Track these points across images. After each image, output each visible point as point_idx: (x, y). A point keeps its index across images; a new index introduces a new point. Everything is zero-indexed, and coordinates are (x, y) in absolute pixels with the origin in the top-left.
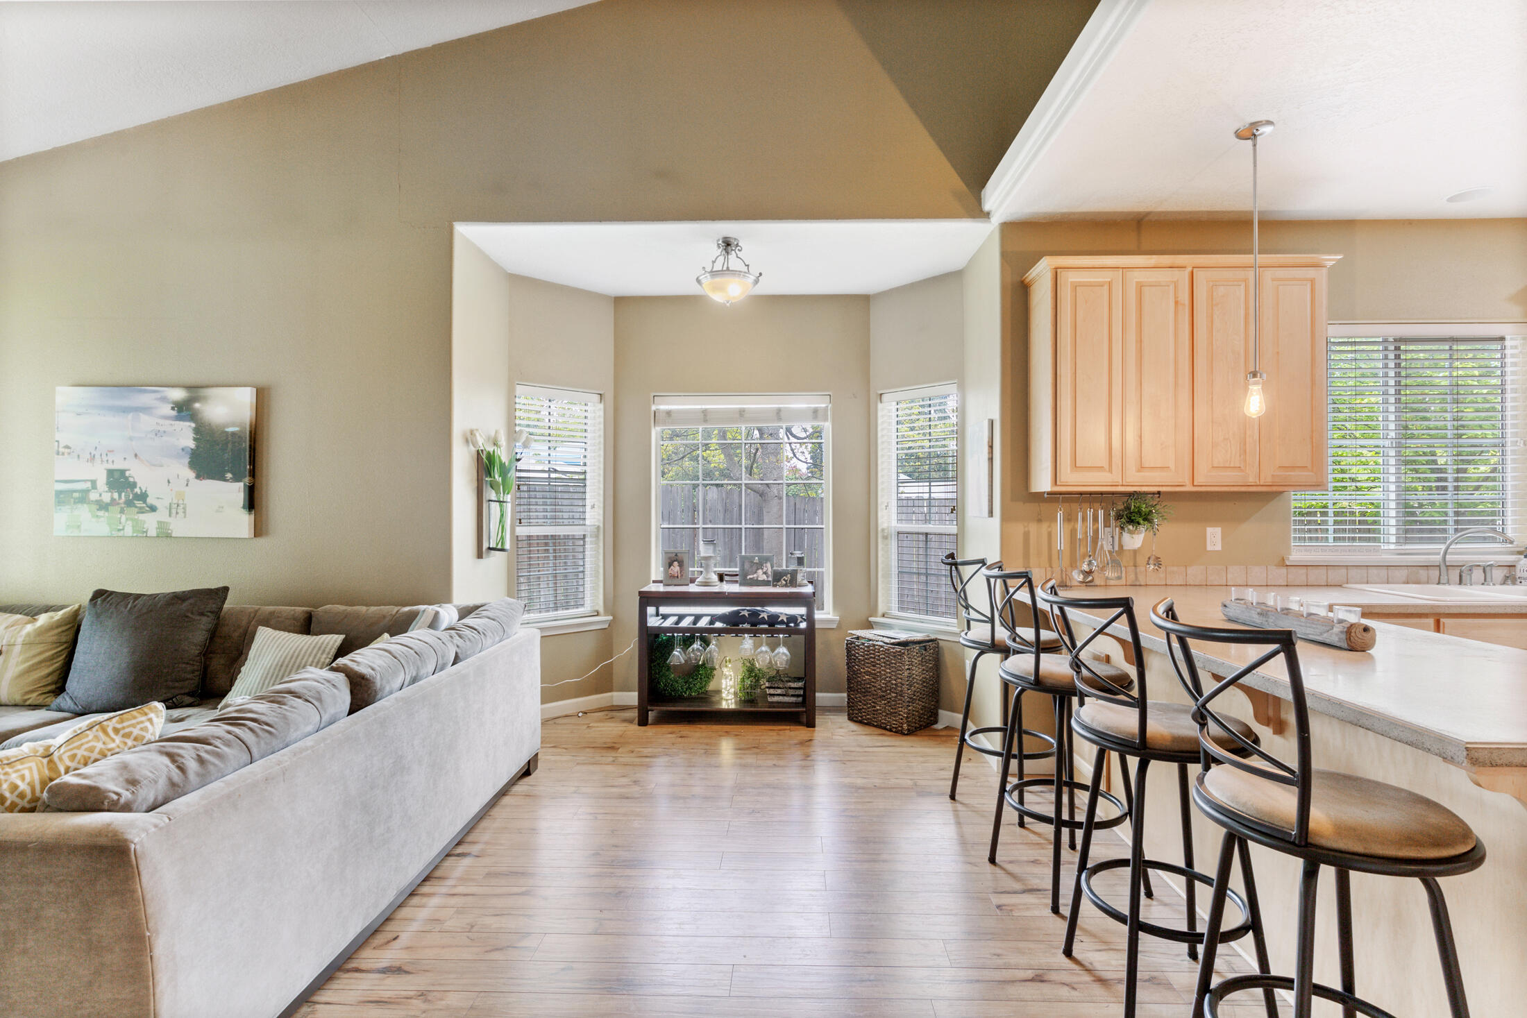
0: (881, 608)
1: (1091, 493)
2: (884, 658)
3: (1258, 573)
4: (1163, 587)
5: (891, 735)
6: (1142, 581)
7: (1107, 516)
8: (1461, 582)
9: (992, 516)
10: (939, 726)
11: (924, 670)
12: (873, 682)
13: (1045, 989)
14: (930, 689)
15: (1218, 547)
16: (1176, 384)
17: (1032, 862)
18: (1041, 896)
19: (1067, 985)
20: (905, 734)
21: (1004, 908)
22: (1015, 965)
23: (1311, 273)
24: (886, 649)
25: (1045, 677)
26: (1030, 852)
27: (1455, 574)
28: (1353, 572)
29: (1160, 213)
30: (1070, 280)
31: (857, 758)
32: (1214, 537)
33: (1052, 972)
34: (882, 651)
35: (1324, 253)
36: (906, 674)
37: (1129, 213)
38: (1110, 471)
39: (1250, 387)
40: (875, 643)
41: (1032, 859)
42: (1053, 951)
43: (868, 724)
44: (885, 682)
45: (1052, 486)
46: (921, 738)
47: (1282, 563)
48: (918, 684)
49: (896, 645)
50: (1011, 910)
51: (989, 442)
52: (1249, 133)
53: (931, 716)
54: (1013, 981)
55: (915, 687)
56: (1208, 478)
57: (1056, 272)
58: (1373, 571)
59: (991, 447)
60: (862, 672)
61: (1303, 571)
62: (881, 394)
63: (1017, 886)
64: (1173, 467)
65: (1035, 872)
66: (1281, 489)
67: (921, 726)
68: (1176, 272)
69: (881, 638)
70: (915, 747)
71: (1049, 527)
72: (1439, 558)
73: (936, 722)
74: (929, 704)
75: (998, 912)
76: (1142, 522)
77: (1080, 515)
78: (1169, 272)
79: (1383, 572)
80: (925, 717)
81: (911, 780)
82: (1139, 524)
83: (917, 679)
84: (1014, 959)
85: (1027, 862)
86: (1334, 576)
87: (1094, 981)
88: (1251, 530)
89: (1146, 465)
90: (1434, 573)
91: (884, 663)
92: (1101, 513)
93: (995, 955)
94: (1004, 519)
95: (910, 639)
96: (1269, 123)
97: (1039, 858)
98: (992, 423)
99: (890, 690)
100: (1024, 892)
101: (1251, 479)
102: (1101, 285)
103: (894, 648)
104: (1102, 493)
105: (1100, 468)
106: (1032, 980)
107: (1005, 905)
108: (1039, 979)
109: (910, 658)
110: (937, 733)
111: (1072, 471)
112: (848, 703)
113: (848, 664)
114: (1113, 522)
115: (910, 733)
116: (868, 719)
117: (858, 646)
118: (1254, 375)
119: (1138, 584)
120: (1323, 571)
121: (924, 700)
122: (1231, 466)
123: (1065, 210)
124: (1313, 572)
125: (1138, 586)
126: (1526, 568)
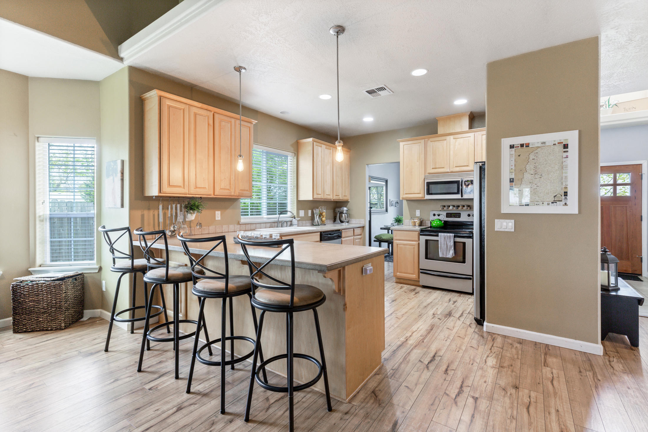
0: (38, 262)
1: (174, 197)
2: (46, 290)
3: (231, 228)
5: (53, 333)
7: (181, 207)
8: (282, 227)
9: (123, 207)
10: (85, 319)
11: (75, 291)
12: (37, 305)
13: (184, 411)
14: (79, 300)
15: (220, 219)
16: (208, 156)
17: (159, 363)
18: (168, 375)
19: (192, 404)
20: (63, 329)
21: (152, 388)
22: (167, 409)
23: (249, 124)
24: (48, 284)
25: (172, 277)
26: (156, 359)
27: (280, 224)
28: (258, 225)
29: (200, 87)
30: (167, 103)
31: (30, 353)
32: (218, 215)
33: (184, 403)
34: (45, 286)
35: (253, 119)
36: (64, 295)
37: (189, 83)
38: (184, 188)
39: (239, 160)
40: (37, 282)
41: (159, 361)
42: (182, 394)
43: (33, 331)
44: (47, 303)
45: (159, 193)
46: (74, 328)
47: (239, 223)
48: (71, 299)
49: (56, 280)
50: (157, 388)
51: (121, 171)
52: (238, 69)
53: (79, 315)
54: (168, 417)
55: (69, 302)
56: (219, 192)
57: (160, 98)
58: (262, 225)
59: (122, 173)
60: (27, 301)
61: (244, 226)
62: (37, 138)
63: (156, 376)
64: (207, 187)
65: (163, 366)
66: (239, 197)
67: (73, 322)
68: (209, 112)
69: (43, 279)
70: (73, 334)
71: (154, 212)
72: (277, 219)
73: (82, 317)
74: (78, 309)
75: (151, 391)
76: (196, 209)
77: (170, 206)
78: (205, 111)
80: (76, 316)
81: (76, 351)
82: (195, 210)
83: (71, 297)
84: (165, 408)
85: (156, 364)
86: (253, 227)
87: (202, 396)
88: (229, 212)
89: (198, 186)
90: (276, 224)
91: (46, 292)
92: (178, 206)
93: (156, 410)
94: (131, 208)
95: (66, 275)
96: (245, 69)
97: (162, 360)
98: (123, 162)
99: (51, 307)
100: (160, 377)
101: (233, 194)
102: (180, 109)
103: (54, 283)
104: (179, 197)
105: (180, 187)
106: (177, 411)
107: (152, 387)
108: (179, 409)
109: (66, 286)
110: (85, 323)
111: (167, 187)
112: (13, 323)
113: (13, 299)
114: (183, 209)
115: (66, 327)
116: (32, 328)
117: (23, 286)
118: (240, 156)
120: (249, 225)
121: (75, 307)
122: (226, 188)
123: (163, 72)
124: (247, 226)
125: (192, 235)
126: (295, 221)
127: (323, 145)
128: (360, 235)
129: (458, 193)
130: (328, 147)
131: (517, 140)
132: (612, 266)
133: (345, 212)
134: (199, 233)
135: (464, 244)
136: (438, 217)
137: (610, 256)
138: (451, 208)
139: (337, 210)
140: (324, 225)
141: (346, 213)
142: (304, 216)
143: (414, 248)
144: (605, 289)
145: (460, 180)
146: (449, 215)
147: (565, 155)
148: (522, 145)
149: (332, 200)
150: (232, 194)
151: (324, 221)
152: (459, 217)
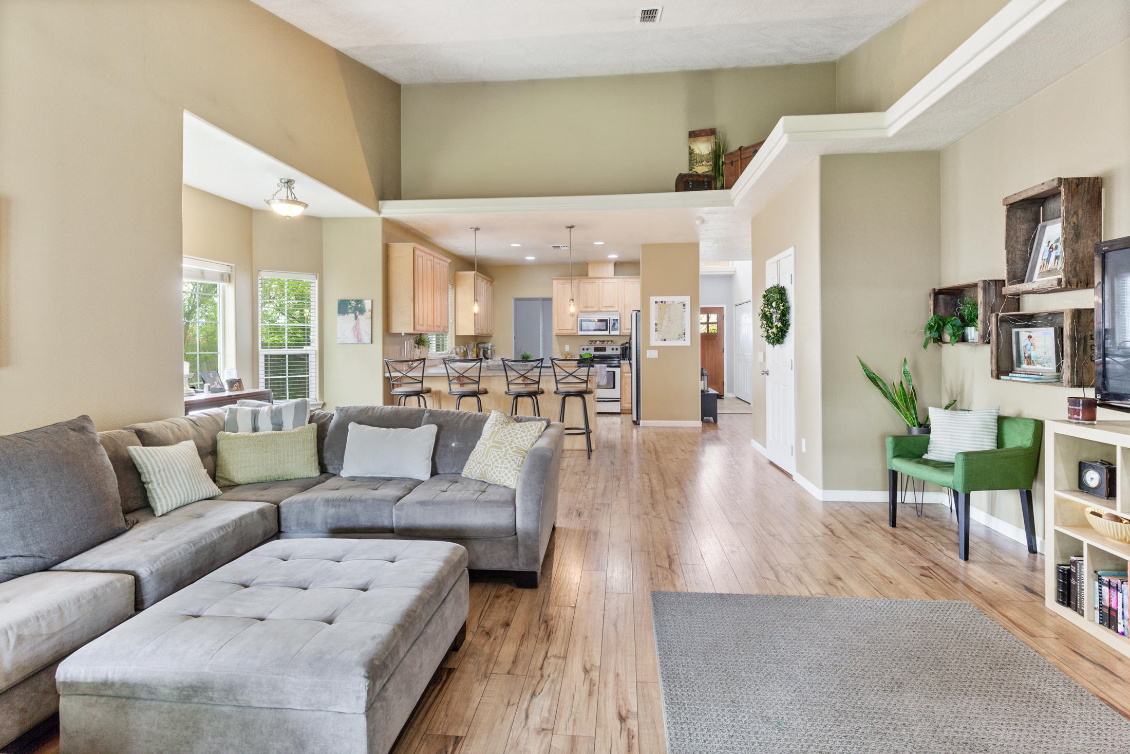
7: (413, 342)
9: (372, 343)
45: (400, 331)
52: (473, 229)
57: (414, 249)
59: (372, 312)
62: (259, 271)
77: (406, 342)
98: (372, 302)
101: (441, 330)
111: (418, 325)
129: (606, 330)
131: (659, 299)
132: (706, 378)
133: (490, 348)
135: (614, 372)
136: (587, 351)
137: (705, 372)
138: (598, 342)
144: (702, 391)
145: (608, 318)
146: (596, 349)
147: (684, 310)
148: (662, 302)
152: (605, 351)
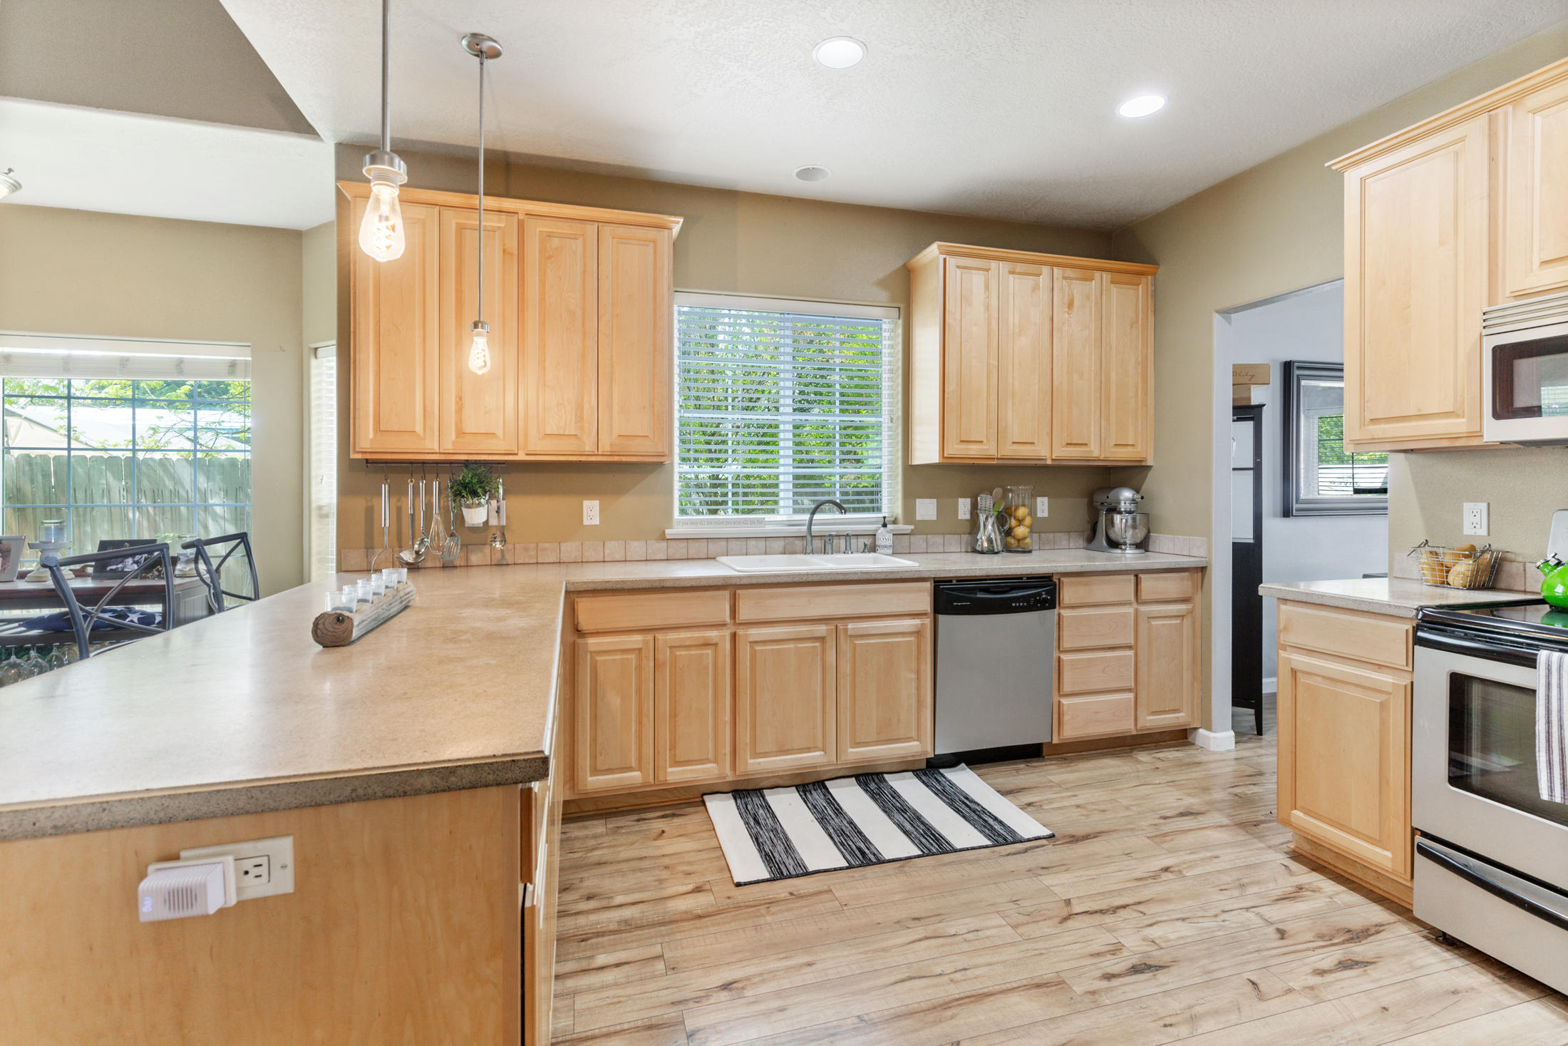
3: (637, 548)
4: (535, 566)
6: (509, 559)
7: (442, 488)
8: (824, 552)
15: (596, 521)
23: (652, 233)
28: (734, 545)
32: (591, 511)
47: (663, 537)
56: (541, 446)
58: (752, 543)
61: (684, 544)
62: (316, 349)
64: (499, 434)
72: (806, 528)
77: (410, 487)
79: (762, 544)
82: (479, 496)
88: (629, 503)
89: (467, 429)
90: (804, 543)
92: (435, 484)
101: (589, 447)
105: (411, 433)
111: (374, 435)
114: (448, 495)
119: (505, 563)
120: (704, 543)
122: (567, 433)
124: (692, 545)
125: (508, 565)
126: (885, 537)
127: (993, 264)
128: (1184, 600)
130: (1020, 267)
133: (1123, 507)
134: (527, 561)
139: (1100, 498)
140: (1024, 552)
141: (1130, 512)
142: (934, 518)
143: (1383, 706)
149: (1049, 462)
150: (587, 449)
151: (1025, 538)
